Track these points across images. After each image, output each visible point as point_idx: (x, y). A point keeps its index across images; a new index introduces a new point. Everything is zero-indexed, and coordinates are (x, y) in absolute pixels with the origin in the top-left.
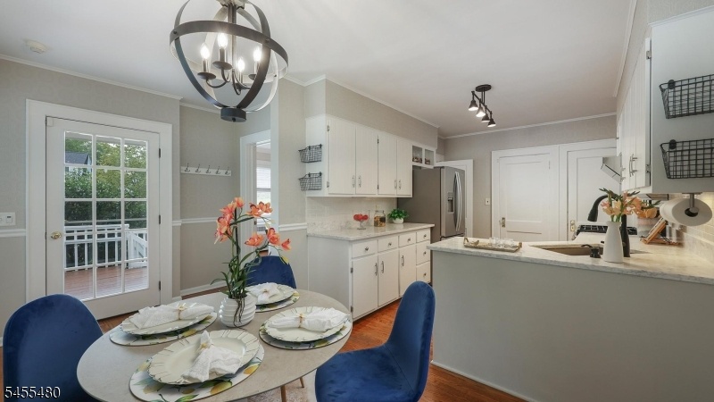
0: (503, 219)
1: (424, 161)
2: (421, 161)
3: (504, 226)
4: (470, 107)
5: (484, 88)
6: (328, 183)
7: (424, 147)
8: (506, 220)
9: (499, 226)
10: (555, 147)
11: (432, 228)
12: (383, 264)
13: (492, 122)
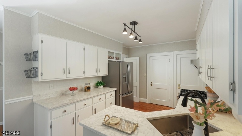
0: (151, 82)
1: (115, 58)
2: (113, 58)
3: (152, 85)
4: (123, 32)
5: (134, 23)
6: (42, 73)
7: (115, 52)
8: (153, 83)
9: (150, 86)
10: (172, 53)
11: (116, 91)
12: (79, 116)
13: (140, 41)
